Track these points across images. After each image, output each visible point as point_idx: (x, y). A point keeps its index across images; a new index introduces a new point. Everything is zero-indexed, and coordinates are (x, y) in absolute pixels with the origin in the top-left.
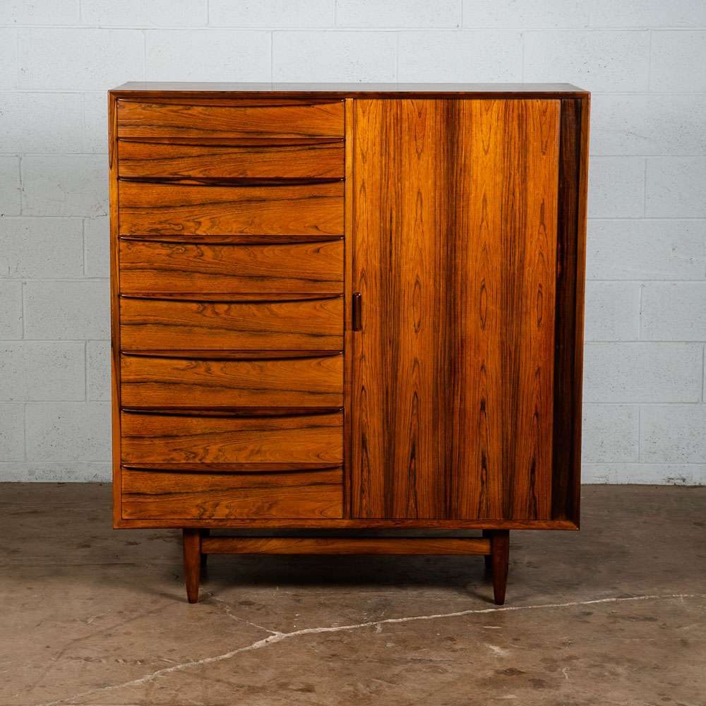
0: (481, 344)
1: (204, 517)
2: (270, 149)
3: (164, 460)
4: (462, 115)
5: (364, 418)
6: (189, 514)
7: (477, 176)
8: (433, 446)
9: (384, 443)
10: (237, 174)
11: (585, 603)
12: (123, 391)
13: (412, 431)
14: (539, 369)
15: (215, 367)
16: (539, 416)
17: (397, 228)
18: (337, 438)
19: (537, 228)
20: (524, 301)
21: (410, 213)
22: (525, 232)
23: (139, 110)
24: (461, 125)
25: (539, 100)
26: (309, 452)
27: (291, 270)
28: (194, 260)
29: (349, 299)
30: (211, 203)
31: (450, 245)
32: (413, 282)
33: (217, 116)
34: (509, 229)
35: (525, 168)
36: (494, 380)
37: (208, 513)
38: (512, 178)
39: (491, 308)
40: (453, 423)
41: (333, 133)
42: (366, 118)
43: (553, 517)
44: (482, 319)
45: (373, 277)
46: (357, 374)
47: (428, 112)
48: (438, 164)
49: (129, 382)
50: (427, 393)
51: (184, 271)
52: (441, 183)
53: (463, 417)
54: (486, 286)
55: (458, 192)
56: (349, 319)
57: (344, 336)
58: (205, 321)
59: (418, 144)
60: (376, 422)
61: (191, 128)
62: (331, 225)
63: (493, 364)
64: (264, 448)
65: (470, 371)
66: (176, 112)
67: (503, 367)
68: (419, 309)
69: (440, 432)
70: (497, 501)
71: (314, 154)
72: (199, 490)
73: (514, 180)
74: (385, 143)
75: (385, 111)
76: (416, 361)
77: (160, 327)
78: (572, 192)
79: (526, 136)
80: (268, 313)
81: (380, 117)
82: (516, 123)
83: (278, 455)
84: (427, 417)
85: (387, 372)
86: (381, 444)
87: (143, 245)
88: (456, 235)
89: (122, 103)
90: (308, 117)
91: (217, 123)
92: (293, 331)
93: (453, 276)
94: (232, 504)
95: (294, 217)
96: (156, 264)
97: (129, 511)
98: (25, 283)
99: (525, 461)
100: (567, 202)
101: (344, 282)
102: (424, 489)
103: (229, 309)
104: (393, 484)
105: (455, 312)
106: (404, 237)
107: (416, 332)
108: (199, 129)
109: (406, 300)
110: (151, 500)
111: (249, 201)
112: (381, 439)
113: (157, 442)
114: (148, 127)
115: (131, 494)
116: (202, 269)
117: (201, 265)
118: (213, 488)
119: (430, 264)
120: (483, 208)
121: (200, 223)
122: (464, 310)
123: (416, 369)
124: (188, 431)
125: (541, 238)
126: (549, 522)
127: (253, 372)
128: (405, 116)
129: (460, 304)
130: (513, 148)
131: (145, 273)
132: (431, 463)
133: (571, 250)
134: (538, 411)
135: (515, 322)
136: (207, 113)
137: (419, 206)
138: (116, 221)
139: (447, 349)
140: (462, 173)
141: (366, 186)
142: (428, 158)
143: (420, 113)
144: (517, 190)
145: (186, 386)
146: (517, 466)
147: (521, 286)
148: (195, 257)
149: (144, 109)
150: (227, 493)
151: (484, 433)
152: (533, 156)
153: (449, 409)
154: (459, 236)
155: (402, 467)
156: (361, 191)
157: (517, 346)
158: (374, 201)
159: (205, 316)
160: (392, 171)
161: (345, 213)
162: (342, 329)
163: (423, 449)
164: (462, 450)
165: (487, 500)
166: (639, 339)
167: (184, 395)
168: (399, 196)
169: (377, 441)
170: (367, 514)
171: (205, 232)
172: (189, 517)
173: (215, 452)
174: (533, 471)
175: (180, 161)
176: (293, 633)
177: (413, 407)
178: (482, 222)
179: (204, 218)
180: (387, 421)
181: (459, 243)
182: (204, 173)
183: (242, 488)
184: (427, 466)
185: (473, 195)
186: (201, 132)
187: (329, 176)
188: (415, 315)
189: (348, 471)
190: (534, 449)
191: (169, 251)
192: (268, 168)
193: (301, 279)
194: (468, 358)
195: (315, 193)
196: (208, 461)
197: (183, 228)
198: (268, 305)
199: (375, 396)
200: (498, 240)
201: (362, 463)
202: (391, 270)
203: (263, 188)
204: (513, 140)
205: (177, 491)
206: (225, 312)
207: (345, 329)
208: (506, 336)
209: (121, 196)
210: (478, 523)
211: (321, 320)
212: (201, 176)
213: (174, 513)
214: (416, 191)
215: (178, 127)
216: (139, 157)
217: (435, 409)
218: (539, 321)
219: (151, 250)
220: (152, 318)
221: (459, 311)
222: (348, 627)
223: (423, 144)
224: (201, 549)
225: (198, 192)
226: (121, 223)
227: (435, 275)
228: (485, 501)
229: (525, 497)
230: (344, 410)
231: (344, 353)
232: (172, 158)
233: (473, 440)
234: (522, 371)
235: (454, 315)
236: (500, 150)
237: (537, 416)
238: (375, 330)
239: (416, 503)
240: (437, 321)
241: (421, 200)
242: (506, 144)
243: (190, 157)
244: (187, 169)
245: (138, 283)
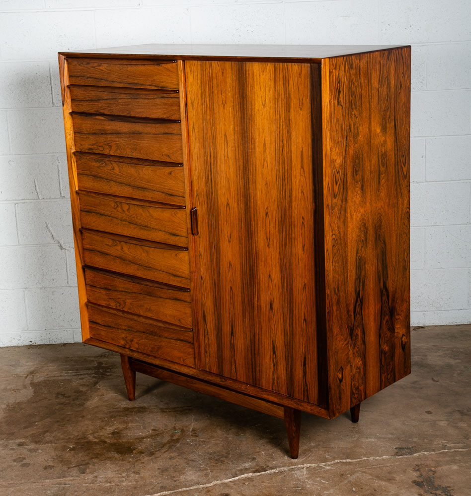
0: (268, 258)
1: (127, 347)
3: (106, 304)
4: (247, 75)
5: (203, 300)
6: (119, 343)
7: (259, 125)
8: (243, 329)
10: (126, 113)
12: (85, 254)
13: (231, 316)
14: (305, 285)
15: (125, 247)
16: (307, 322)
17: (214, 161)
18: (188, 311)
19: (299, 171)
20: (293, 229)
21: (221, 150)
22: (291, 174)
24: (248, 83)
25: (295, 64)
26: (175, 317)
27: (158, 186)
28: (110, 172)
29: (188, 211)
30: (115, 133)
31: (245, 178)
32: (225, 203)
33: (114, 71)
34: (281, 170)
35: (289, 120)
36: (277, 288)
37: (128, 344)
38: (281, 128)
39: (273, 231)
40: (254, 315)
41: (173, 87)
42: (192, 75)
44: (267, 239)
45: (203, 197)
46: (198, 267)
47: (227, 72)
48: (235, 113)
49: (87, 249)
50: (238, 289)
52: (238, 128)
53: (260, 312)
54: (269, 213)
55: (248, 137)
56: (189, 226)
57: (188, 238)
58: (118, 215)
59: (223, 97)
60: (210, 304)
61: (102, 79)
62: (176, 155)
63: (275, 275)
64: (152, 308)
65: (262, 278)
66: (94, 68)
67: (282, 278)
68: (230, 225)
69: (247, 320)
70: (283, 380)
71: (164, 101)
72: (124, 328)
73: (283, 130)
74: (203, 95)
75: (202, 70)
76: (230, 264)
77: (98, 215)
79: (289, 94)
80: (148, 215)
81: (200, 75)
82: (281, 83)
84: (239, 307)
85: (214, 269)
86: (214, 320)
88: (248, 170)
90: (160, 73)
91: (114, 76)
92: (162, 229)
93: (248, 203)
94: (139, 342)
95: (157, 147)
96: (93, 173)
97: (93, 333)
99: (299, 355)
101: (185, 197)
102: (240, 360)
103: (129, 209)
104: (222, 351)
106: (218, 168)
107: (229, 242)
108: (106, 80)
109: (222, 217)
111: (134, 133)
112: (214, 317)
113: (102, 291)
114: (83, 78)
115: (93, 322)
116: (114, 179)
117: (114, 175)
119: (234, 191)
120: (264, 151)
121: (111, 146)
122: (256, 230)
123: (231, 270)
124: (116, 288)
125: (302, 179)
127: (144, 255)
128: (214, 75)
129: (254, 225)
130: (281, 103)
132: (243, 341)
134: (306, 318)
135: (288, 245)
136: (109, 69)
137: (226, 146)
139: (248, 258)
140: (250, 121)
141: (195, 127)
142: (229, 108)
143: (223, 73)
144: (285, 138)
145: (112, 257)
146: (294, 358)
147: (290, 217)
148: (111, 170)
149: (79, 65)
150: (136, 334)
151: (273, 327)
152: (294, 111)
153: (251, 304)
154: (251, 172)
155: (226, 339)
156: (192, 131)
157: (290, 264)
158: (200, 140)
159: (118, 211)
160: (209, 117)
163: (238, 330)
164: (260, 336)
167: (112, 263)
168: (214, 138)
169: (211, 318)
170: (209, 367)
171: (114, 153)
173: (129, 305)
174: (305, 364)
175: (99, 102)
177: (230, 297)
178: (264, 162)
179: (113, 143)
180: (216, 304)
181: (251, 177)
182: (111, 111)
184: (241, 343)
185: (257, 140)
186: (107, 82)
188: (228, 229)
189: (196, 336)
190: (305, 347)
191: (98, 164)
192: (141, 110)
193: (163, 193)
194: (261, 267)
195: (167, 131)
196: (126, 310)
197: (103, 149)
198: (147, 209)
199: (209, 285)
200: (274, 178)
201: (204, 332)
202: (212, 193)
203: (140, 125)
204: (280, 97)
206: (127, 210)
207: (188, 233)
208: (283, 255)
209: (74, 125)
211: (176, 224)
212: (109, 113)
214: (223, 133)
215: (96, 78)
216: (80, 99)
217: (243, 302)
218: (304, 247)
219: (90, 163)
220: (93, 208)
223: (226, 97)
225: (109, 125)
227: (238, 200)
228: (276, 379)
229: (300, 383)
230: (190, 291)
231: (188, 250)
232: (95, 100)
233: (266, 331)
234: (294, 284)
235: (251, 233)
236: (272, 105)
237: (305, 321)
238: (206, 237)
239: (236, 368)
240: (241, 235)
241: (227, 141)
242: (276, 101)
243: (103, 100)
244: (102, 108)
245: (86, 184)
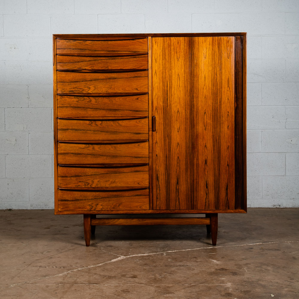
0: (205, 136)
1: (92, 210)
2: (118, 58)
3: (75, 186)
4: (195, 43)
5: (157, 168)
6: (86, 208)
7: (202, 68)
8: (186, 179)
9: (166, 178)
10: (105, 68)
11: (249, 245)
12: (59, 157)
13: (177, 173)
14: (228, 146)
15: (96, 147)
16: (229, 166)
17: (170, 89)
18: (146, 176)
19: (227, 89)
20: (222, 118)
21: (175, 83)
22: (222, 91)
23: (65, 43)
24: (195, 47)
25: (226, 37)
26: (135, 182)
27: (127, 107)
28: (88, 103)
29: (150, 118)
30: (94, 80)
31: (191, 96)
32: (177, 111)
33: (97, 45)
34: (215, 89)
35: (221, 64)
36: (210, 151)
37: (94, 208)
38: (216, 68)
39: (208, 121)
40: (194, 169)
41: (143, 51)
42: (157, 45)
43: (236, 208)
44: (205, 126)
45: (160, 109)
46: (154, 149)
47: (182, 42)
48: (186, 63)
49: (61, 154)
50: (183, 157)
51: (83, 108)
52: (187, 70)
53: (198, 167)
54: (206, 113)
55: (194, 74)
56: (151, 127)
57: (149, 134)
58: (92, 128)
59: (178, 55)
60: (162, 169)
61: (86, 50)
62: (143, 88)
63: (210, 145)
64: (116, 181)
65: (200, 148)
66: (80, 43)
67: (214, 146)
68: (179, 122)
69: (189, 173)
70: (212, 201)
71: (135, 59)
72: (90, 198)
73: (217, 69)
74: (164, 55)
75: (164, 42)
76: (178, 144)
77: (74, 131)
78: (240, 73)
79: (221, 51)
80: (118, 125)
81: (162, 45)
82: (217, 46)
83: (122, 183)
84: (183, 167)
85: (166, 149)
86: (165, 178)
87: (67, 97)
88: (193, 92)
89: (59, 40)
90: (133, 44)
91: (97, 47)
92: (128, 132)
93: (193, 109)
94: (103, 204)
95: (128, 85)
96: (72, 105)
97: (62, 207)
98: (30, 133)
99: (223, 185)
100: (238, 78)
101: (148, 111)
102: (182, 197)
103: (102, 123)
104: (170, 195)
105: (194, 123)
106: (173, 93)
107: (178, 132)
108: (89, 50)
109: (174, 119)
110: (70, 203)
111: (110, 79)
112: (164, 176)
113: (72, 178)
114: (69, 49)
115: (62, 200)
116: (91, 107)
117: (90, 105)
118: (95, 197)
119: (183, 104)
120: (204, 81)
121: (90, 88)
122: (197, 122)
123: (178, 147)
124: (85, 174)
125: (228, 92)
126: (234, 210)
127: (112, 149)
128: (172, 44)
129: (196, 120)
130: (216, 56)
131: (67, 109)
132: (185, 186)
133: (240, 97)
134: (229, 164)
135: (218, 127)
136: (92, 43)
137: (178, 80)
138: (56, 87)
139: (191, 139)
140: (196, 66)
141: (157, 72)
142: (181, 62)
143: (178, 43)
144: (218, 73)
145: (84, 155)
146: (220, 187)
147: (220, 112)
148: (88, 102)
149: (67, 42)
150: (101, 200)
151: (206, 173)
152: (224, 59)
153: (192, 164)
154: (195, 92)
155: (173, 187)
156: (155, 74)
157: (219, 137)
158: (160, 79)
159: (92, 126)
160: (167, 66)
161: (148, 83)
162: (148, 131)
163: (182, 180)
164: (198, 180)
165: (208, 201)
166: (261, 152)
167: (84, 159)
168: (170, 76)
169: (163, 177)
170: (159, 208)
171: (92, 92)
172: (86, 210)
173: (96, 183)
174: (227, 189)
175: (82, 63)
176: (129, 256)
177: (177, 163)
178: (204, 86)
179: (92, 86)
180: (167, 169)
181: (195, 95)
182: (91, 68)
183: (108, 197)
184: (183, 187)
185: (200, 75)
187: (142, 68)
188: (178, 125)
189: (151, 190)
190: (227, 180)
191: (77, 100)
192: (117, 65)
193: (131, 110)
194: (199, 142)
195: (136, 75)
196: (93, 186)
197: (83, 90)
198: (117, 121)
199: (162, 158)
200: (211, 94)
201: (157, 187)
202: (167, 106)
203: (115, 74)
204: (216, 53)
205: (81, 199)
206: (100, 124)
207: (149, 131)
208: (215, 133)
209: (58, 77)
210: (205, 211)
211: (139, 127)
213: (80, 208)
214: (177, 74)
215: (81, 49)
216: (65, 62)
217: (186, 164)
218: (228, 127)
219: (70, 99)
220: (70, 127)
221: (195, 123)
222: (152, 254)
223: (180, 55)
224: (91, 223)
225: (89, 76)
226: (58, 88)
227: (185, 108)
229: (224, 200)
230: (149, 164)
231: (149, 140)
232: (78, 62)
233: (202, 177)
234: (222, 147)
235: (193, 124)
236: (210, 57)
237: (228, 166)
238: (161, 131)
239: (179, 203)
240: (186, 127)
241: (179, 78)
242: (213, 55)
243: (86, 61)
244: (85, 66)
245: (65, 113)
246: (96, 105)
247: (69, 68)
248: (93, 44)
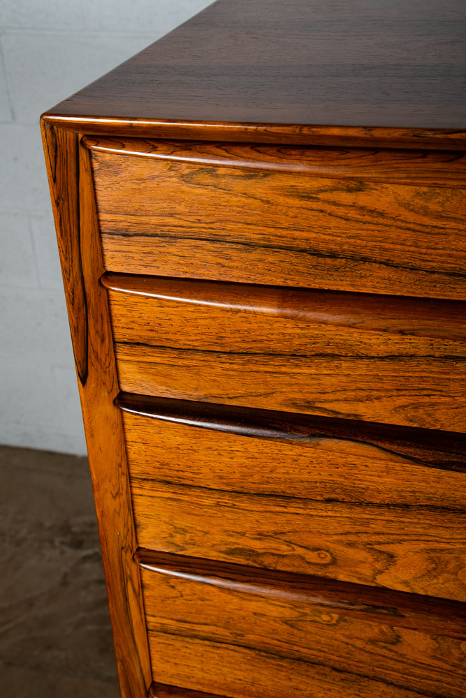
28: (369, 647)
51: (334, 669)
61: (365, 259)
66: (307, 196)
96: (252, 637)
108: (396, 266)
114: (208, 245)
117: (391, 664)
121: (392, 556)
131: (219, 651)
136: (434, 206)
148: (373, 642)
171: (406, 583)
175: (324, 367)
179: (406, 546)
186: (406, 277)
197: (334, 562)
212: (398, 420)
215: (316, 253)
216: (183, 342)
226: (140, 519)
243: (359, 357)
244: (351, 394)
245: (202, 670)
246: (433, 675)
247: (215, 392)
248: (439, 216)
